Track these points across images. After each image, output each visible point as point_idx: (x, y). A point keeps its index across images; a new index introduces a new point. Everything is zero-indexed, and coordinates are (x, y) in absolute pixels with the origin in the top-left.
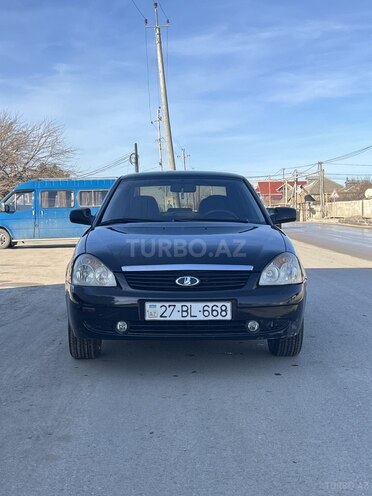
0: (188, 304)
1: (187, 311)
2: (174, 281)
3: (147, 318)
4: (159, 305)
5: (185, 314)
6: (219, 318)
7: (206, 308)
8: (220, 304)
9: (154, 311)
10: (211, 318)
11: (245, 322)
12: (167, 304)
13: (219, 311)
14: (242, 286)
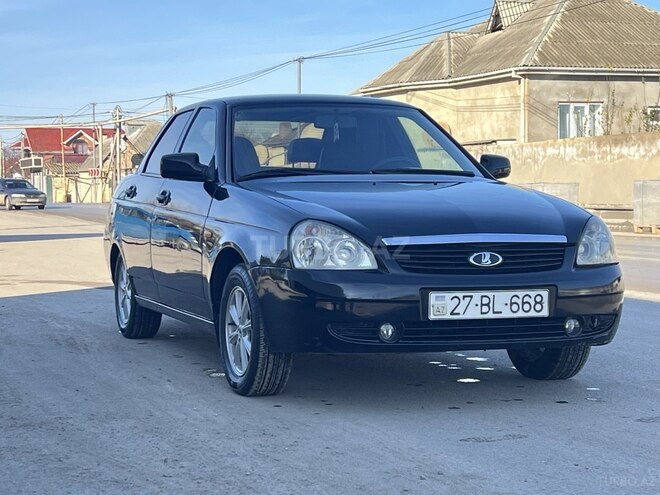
0: (490, 294)
1: (488, 305)
2: (467, 259)
3: (432, 317)
4: (448, 295)
5: (485, 309)
6: (532, 314)
7: (515, 300)
8: (533, 293)
9: (444, 305)
10: (521, 314)
11: (564, 320)
12: (460, 294)
13: (533, 304)
14: (560, 266)
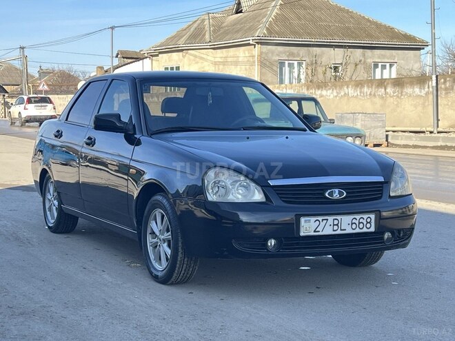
0: (339, 217)
1: (337, 225)
2: (323, 194)
3: (302, 234)
4: (313, 219)
5: (336, 228)
6: (365, 230)
7: (354, 221)
8: (365, 216)
9: (310, 226)
10: (358, 230)
11: (383, 233)
12: (320, 218)
13: (365, 223)
14: (380, 198)
